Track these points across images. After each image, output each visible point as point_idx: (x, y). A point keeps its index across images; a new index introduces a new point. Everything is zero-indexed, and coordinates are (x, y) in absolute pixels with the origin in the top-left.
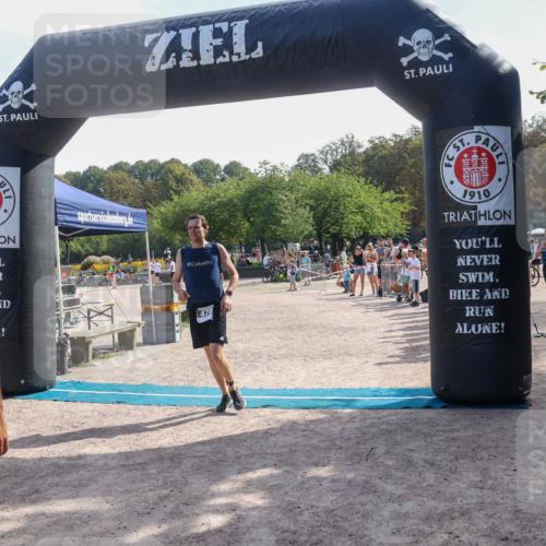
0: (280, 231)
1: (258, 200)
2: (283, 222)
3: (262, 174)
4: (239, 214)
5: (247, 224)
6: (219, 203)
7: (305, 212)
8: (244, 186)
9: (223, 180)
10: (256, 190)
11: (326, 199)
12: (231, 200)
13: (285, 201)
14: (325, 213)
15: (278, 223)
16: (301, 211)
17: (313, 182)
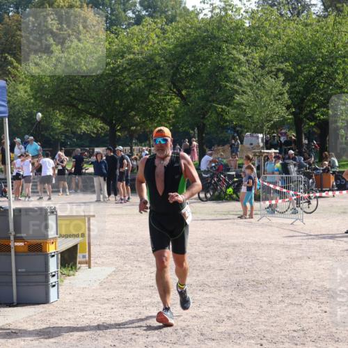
0: (231, 114)
1: (197, 59)
2: (238, 98)
3: (206, 14)
4: (165, 84)
5: (176, 101)
6: (131, 62)
7: (275, 84)
8: (174, 35)
9: (139, 20)
10: (194, 42)
11: (314, 60)
12: (151, 59)
13: (244, 61)
14: (310, 86)
15: (228, 100)
16: (269, 82)
17: (292, 30)
